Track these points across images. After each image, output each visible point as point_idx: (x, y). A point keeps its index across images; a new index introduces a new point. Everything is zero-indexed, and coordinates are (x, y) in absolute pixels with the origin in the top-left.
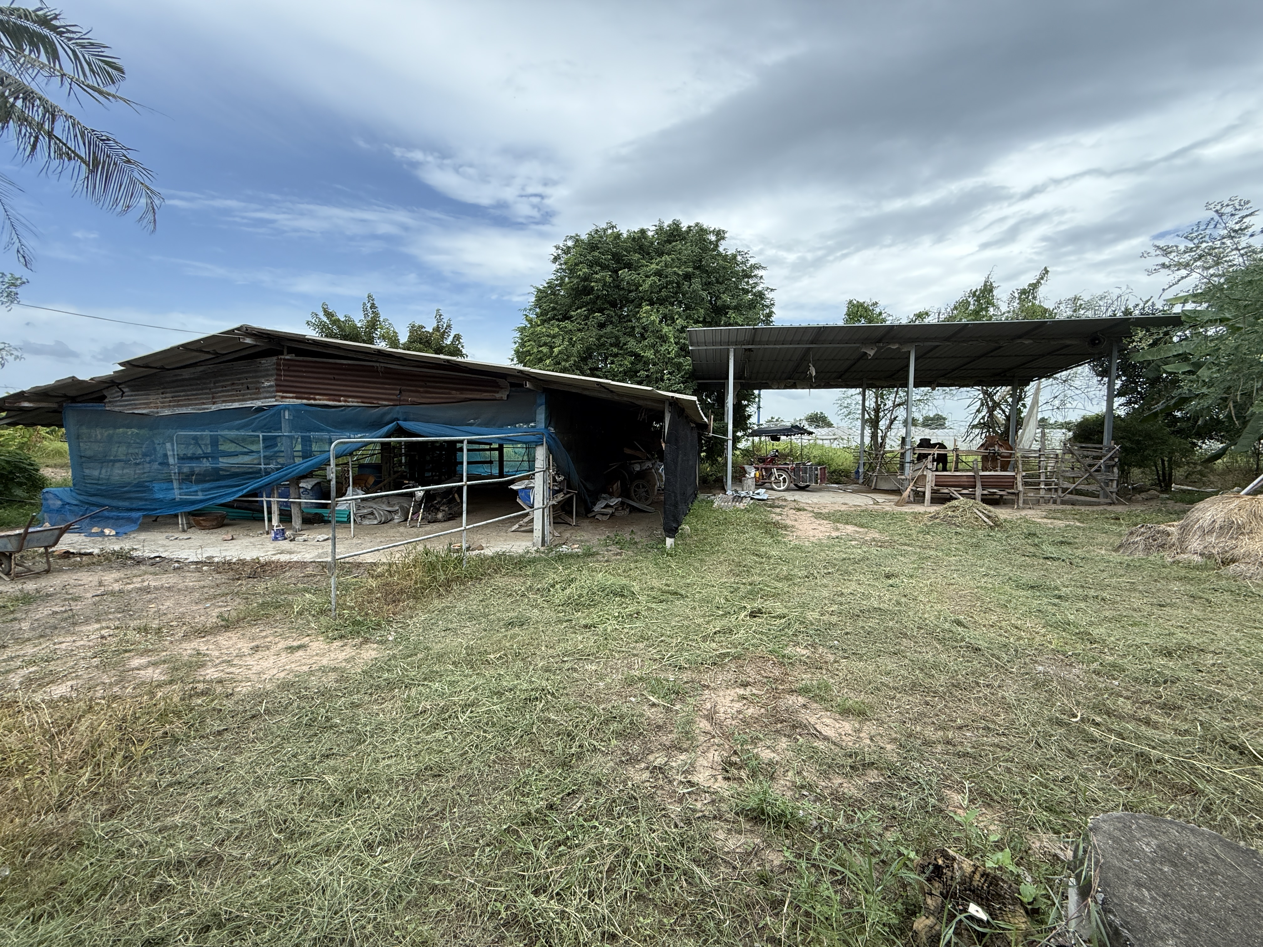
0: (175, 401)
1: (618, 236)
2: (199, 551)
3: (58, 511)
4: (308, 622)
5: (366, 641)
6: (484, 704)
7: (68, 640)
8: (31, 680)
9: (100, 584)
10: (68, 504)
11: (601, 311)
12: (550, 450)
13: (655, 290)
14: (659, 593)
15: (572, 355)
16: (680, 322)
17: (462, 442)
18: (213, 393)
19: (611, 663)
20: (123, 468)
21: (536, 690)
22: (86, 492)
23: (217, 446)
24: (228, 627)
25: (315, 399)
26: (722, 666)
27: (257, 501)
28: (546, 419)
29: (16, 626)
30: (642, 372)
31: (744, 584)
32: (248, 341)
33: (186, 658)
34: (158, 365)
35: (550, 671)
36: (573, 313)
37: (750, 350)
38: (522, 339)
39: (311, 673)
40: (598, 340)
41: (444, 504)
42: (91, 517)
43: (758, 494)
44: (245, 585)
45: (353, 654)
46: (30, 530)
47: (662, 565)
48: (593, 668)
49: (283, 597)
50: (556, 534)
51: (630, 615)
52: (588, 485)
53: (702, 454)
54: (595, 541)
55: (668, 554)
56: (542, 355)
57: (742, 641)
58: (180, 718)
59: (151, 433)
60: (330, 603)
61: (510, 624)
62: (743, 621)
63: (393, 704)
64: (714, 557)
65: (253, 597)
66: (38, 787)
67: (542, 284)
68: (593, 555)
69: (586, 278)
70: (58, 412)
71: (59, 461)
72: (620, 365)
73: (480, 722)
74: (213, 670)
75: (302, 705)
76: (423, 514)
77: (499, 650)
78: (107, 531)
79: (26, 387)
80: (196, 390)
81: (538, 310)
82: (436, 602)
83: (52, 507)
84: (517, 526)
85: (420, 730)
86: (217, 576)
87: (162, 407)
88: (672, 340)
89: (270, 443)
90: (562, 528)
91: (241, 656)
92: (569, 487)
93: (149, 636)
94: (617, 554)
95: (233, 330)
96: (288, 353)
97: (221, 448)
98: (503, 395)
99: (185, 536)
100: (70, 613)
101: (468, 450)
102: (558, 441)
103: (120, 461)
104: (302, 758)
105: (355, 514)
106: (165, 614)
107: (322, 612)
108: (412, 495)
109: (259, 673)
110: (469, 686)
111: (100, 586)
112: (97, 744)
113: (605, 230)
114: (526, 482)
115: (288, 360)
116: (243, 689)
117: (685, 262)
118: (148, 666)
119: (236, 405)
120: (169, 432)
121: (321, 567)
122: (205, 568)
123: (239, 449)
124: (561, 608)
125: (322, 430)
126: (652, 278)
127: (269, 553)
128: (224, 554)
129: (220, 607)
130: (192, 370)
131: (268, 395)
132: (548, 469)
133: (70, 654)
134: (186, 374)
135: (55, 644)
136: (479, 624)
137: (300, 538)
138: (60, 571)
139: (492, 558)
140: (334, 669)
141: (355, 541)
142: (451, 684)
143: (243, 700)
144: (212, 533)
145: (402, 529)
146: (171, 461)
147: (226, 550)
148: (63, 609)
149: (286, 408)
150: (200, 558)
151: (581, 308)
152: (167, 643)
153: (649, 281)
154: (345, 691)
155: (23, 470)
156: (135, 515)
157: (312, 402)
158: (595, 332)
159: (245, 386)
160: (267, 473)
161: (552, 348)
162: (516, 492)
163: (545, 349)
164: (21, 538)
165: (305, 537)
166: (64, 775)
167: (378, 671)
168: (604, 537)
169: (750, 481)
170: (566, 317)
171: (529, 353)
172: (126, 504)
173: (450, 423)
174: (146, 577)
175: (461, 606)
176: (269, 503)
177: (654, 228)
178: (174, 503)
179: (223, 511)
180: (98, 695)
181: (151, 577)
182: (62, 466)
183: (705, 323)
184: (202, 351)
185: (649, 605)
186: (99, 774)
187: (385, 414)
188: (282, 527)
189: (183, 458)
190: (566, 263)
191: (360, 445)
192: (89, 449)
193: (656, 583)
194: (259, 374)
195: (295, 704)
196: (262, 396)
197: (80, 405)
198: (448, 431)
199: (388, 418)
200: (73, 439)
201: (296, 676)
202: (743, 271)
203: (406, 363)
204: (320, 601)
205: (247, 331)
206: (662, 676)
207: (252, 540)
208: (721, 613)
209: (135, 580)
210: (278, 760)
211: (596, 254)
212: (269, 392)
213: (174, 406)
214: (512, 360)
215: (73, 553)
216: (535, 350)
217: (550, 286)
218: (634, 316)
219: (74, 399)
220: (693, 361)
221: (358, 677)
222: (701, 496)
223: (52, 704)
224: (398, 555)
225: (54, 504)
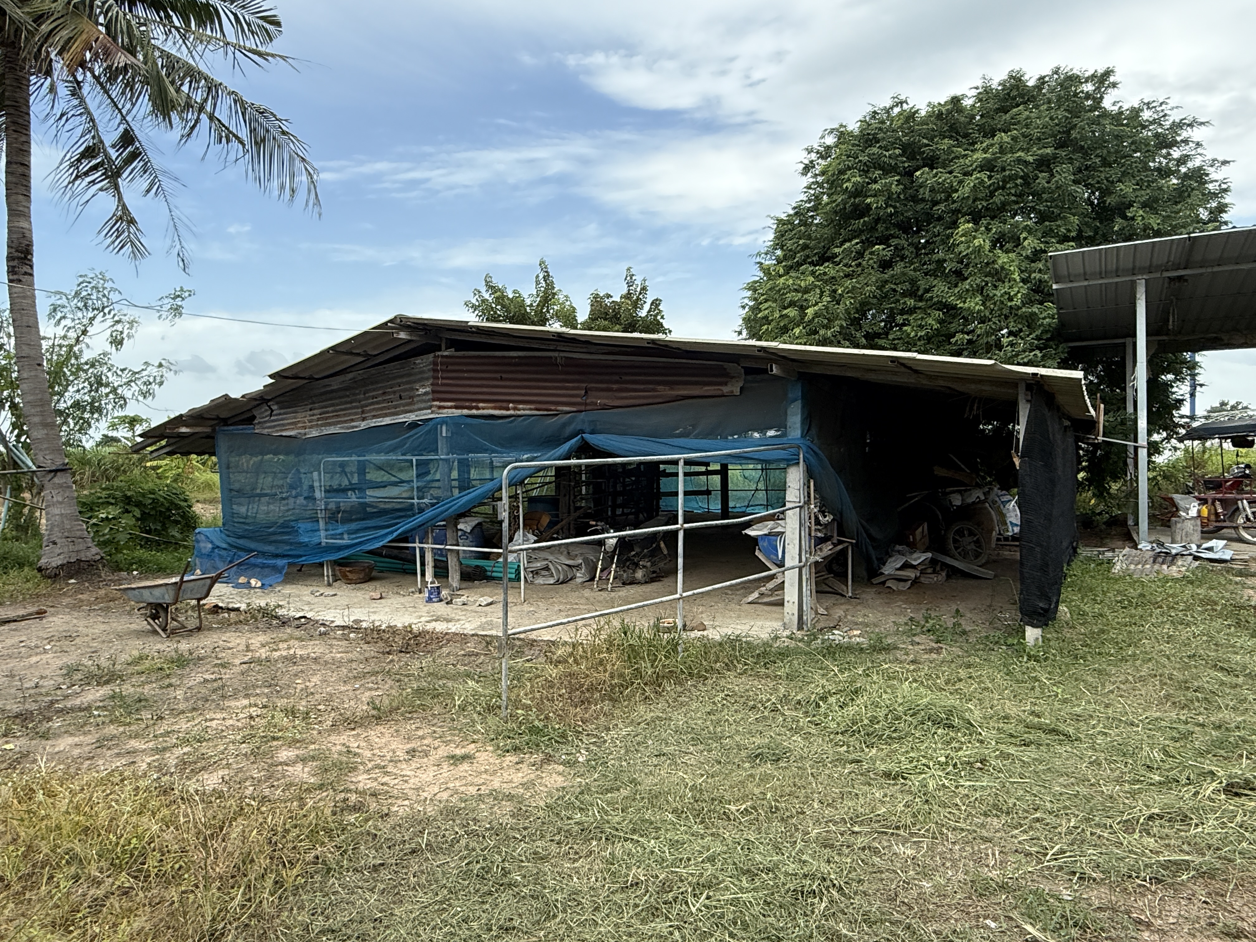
0: (323, 419)
1: (912, 115)
2: (346, 612)
3: (209, 556)
4: (473, 721)
5: (548, 759)
6: (727, 888)
7: (218, 717)
8: (185, 763)
9: (248, 648)
10: (218, 547)
11: (884, 240)
12: (810, 474)
13: (980, 196)
14: (1020, 728)
15: (837, 318)
16: (1030, 243)
17: (675, 462)
18: (362, 407)
19: (940, 849)
20: (269, 503)
21: (813, 877)
22: (234, 532)
23: (365, 474)
24: (380, 718)
25: (478, 408)
26: (1176, 888)
27: (407, 548)
28: (803, 423)
29: (172, 693)
30: (959, 336)
31: (1202, 725)
32: (403, 335)
33: (336, 756)
34: (306, 375)
35: (832, 846)
36: (837, 250)
37: (1180, 278)
38: (755, 299)
39: (480, 798)
40: (880, 288)
41: (644, 557)
42: (239, 564)
43: (1210, 549)
44: (397, 662)
45: (533, 776)
46: (185, 579)
47: (1020, 677)
48: (909, 852)
49: (441, 683)
50: (821, 611)
51: (968, 763)
52: (874, 531)
53: (1081, 475)
54: (890, 626)
55: (1030, 657)
56: (786, 321)
57: (1214, 841)
58: (331, 838)
59: (296, 459)
60: (499, 697)
61: (757, 757)
62: (1212, 800)
63: (591, 863)
64: (1127, 667)
65: (406, 680)
66: (193, 903)
67: (785, 211)
68: (887, 649)
69: (859, 192)
70: (210, 437)
71: (208, 495)
72: (921, 327)
73: (722, 916)
74: (366, 776)
75: (472, 845)
76: (615, 571)
77: (744, 798)
78: (253, 582)
79: (184, 410)
80: (346, 403)
81: (779, 252)
82: (642, 708)
83: (204, 551)
84: (756, 595)
85: (631, 913)
86: (365, 647)
87: (310, 428)
88: (1016, 276)
89: (424, 468)
90: (830, 600)
91: (396, 762)
92: (841, 532)
93: (297, 722)
94: (931, 651)
95: (386, 324)
96: (447, 348)
97: (368, 477)
98: (735, 388)
99: (329, 591)
100: (220, 683)
101: (686, 474)
102: (824, 458)
103: (266, 495)
104: (475, 925)
105: (525, 569)
106: (312, 694)
107: (490, 709)
108: (601, 543)
109: (417, 789)
110: (701, 853)
111: (247, 651)
112: (248, 859)
113: (888, 111)
114: (770, 524)
115: (446, 357)
116: (400, 809)
117: (1039, 139)
118: (295, 763)
119: (387, 421)
120: (315, 458)
121: (484, 644)
122: (352, 635)
123: (386, 478)
124: (840, 737)
125: (485, 451)
126: (976, 175)
127: (423, 619)
128: (373, 617)
129: (370, 689)
130: (340, 378)
131: (423, 405)
132: (808, 502)
133: (220, 735)
134: (335, 383)
135: (206, 720)
136: (709, 751)
137: (459, 601)
138: (210, 629)
139: (720, 644)
140: (510, 797)
141: (526, 607)
142: (674, 844)
143: (400, 825)
144: (358, 589)
145: (587, 593)
146: (318, 494)
147: (375, 612)
148: (213, 677)
149: (444, 421)
150: (347, 622)
151: (850, 240)
152: (315, 732)
153: (970, 182)
154: (525, 833)
155: (177, 507)
156: (280, 562)
157: (474, 412)
158: (875, 277)
159: (398, 395)
160: (421, 510)
161: (802, 309)
162: (754, 541)
163: (792, 312)
164: (178, 586)
165: (464, 599)
166: (218, 894)
167: (566, 809)
168: (902, 620)
169: (1189, 525)
170: (824, 258)
171: (766, 320)
172: (271, 548)
173: (654, 434)
174: (292, 642)
175: (679, 719)
176: (422, 551)
177: (974, 92)
178: (320, 549)
179: (370, 561)
180: (248, 792)
181: (297, 643)
182: (211, 501)
183: (1080, 239)
184: (352, 353)
185: (1002, 747)
186: (249, 900)
187: (564, 425)
188: (437, 585)
189: (330, 491)
190: (823, 173)
191: (532, 470)
192: (240, 480)
193: (1012, 709)
194: (412, 378)
195: (463, 842)
196: (416, 407)
197: (231, 428)
198: (655, 447)
199: (568, 430)
200: (225, 470)
201: (462, 800)
202: (1157, 135)
203: (593, 349)
204: (487, 692)
205: (401, 323)
206: (1045, 886)
207: (402, 600)
208: (1157, 778)
209: (281, 645)
210: (445, 922)
211: (875, 150)
212: (425, 401)
213: (322, 425)
214: (740, 333)
215: (221, 608)
216: (777, 315)
217: (799, 212)
218: (943, 242)
219: (225, 422)
220: (1059, 308)
221: (541, 814)
222: (1085, 552)
223: (206, 798)
224: (585, 632)
225: (205, 548)
